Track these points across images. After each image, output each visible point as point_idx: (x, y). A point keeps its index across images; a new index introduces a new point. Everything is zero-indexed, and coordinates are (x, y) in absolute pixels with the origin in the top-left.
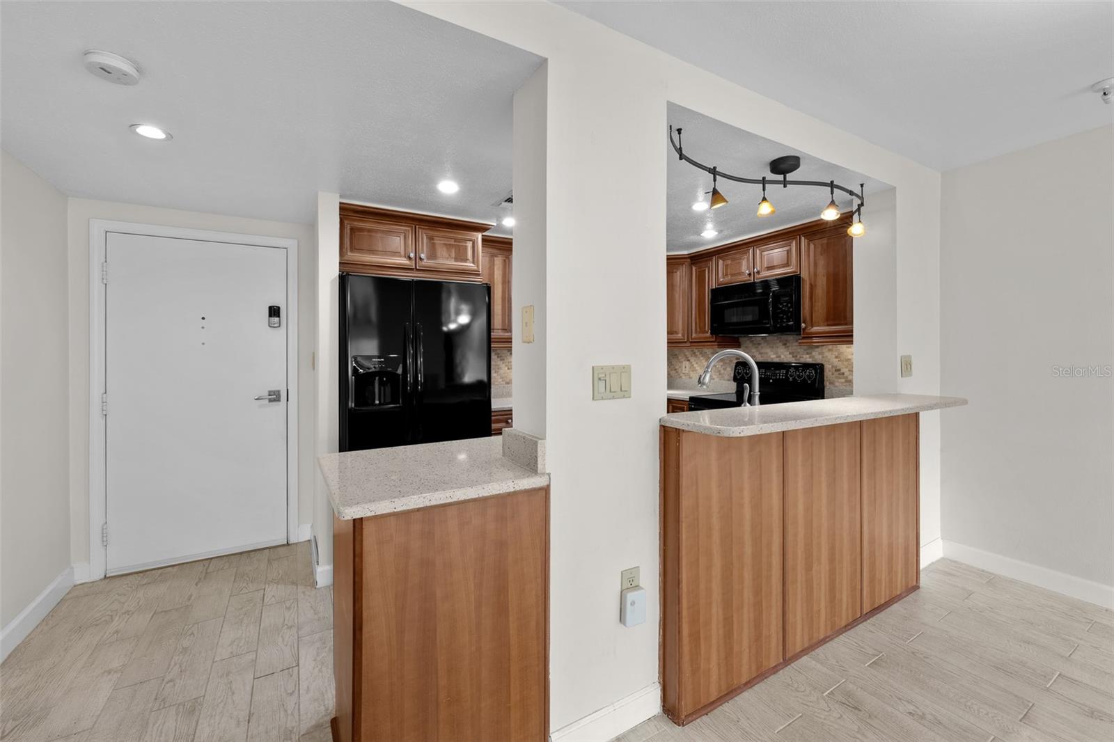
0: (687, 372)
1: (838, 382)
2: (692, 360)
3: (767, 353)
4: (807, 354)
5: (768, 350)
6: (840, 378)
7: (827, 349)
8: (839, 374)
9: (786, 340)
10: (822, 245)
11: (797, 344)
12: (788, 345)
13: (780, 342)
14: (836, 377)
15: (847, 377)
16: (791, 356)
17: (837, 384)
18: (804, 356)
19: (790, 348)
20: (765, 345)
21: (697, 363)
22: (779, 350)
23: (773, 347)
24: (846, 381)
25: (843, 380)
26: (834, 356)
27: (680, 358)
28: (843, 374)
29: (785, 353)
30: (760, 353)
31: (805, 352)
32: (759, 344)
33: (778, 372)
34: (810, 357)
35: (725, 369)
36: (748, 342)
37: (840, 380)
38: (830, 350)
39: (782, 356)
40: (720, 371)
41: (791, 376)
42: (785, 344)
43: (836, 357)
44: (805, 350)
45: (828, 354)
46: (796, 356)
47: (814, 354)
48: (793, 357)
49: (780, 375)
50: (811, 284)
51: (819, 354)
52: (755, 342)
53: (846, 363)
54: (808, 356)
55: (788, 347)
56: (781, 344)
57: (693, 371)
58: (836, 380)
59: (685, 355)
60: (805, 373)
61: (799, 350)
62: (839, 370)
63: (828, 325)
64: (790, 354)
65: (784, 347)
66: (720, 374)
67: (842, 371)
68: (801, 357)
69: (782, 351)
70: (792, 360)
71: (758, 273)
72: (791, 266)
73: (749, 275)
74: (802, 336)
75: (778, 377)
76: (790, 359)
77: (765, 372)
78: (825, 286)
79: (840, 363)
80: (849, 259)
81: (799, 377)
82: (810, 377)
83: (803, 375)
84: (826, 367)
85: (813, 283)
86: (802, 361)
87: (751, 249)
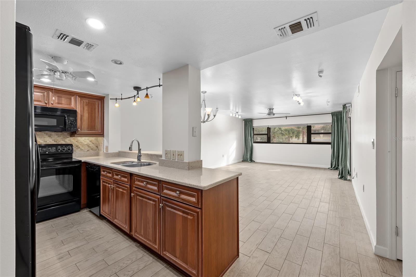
1: (77, 150)
4: (63, 140)
6: (78, 149)
7: (72, 139)
8: (78, 148)
9: (50, 135)
11: (57, 136)
12: (51, 136)
13: (46, 135)
14: (76, 149)
15: (81, 148)
16: (54, 141)
17: (77, 151)
18: (61, 141)
19: (53, 138)
22: (46, 139)
23: (41, 137)
24: (81, 150)
25: (80, 150)
26: (75, 141)
28: (80, 147)
31: (62, 140)
33: (49, 148)
34: (64, 142)
37: (78, 150)
38: (73, 139)
39: (48, 142)
41: (59, 150)
42: (50, 136)
43: (76, 141)
44: (61, 139)
46: (57, 141)
47: (66, 140)
48: (55, 142)
49: (52, 150)
51: (69, 140)
53: (81, 144)
54: (63, 141)
56: (47, 136)
58: (76, 150)
62: (78, 146)
63: (88, 131)
65: (49, 137)
68: (59, 142)
69: (48, 139)
70: (55, 143)
71: (52, 104)
72: (72, 106)
73: (46, 104)
74: (77, 133)
75: (51, 151)
76: (53, 143)
77: (42, 149)
78: (87, 117)
79: (78, 143)
80: (97, 110)
81: (64, 150)
82: (69, 150)
83: (66, 149)
84: (74, 145)
85: (82, 115)
86: (60, 143)
87: (47, 92)
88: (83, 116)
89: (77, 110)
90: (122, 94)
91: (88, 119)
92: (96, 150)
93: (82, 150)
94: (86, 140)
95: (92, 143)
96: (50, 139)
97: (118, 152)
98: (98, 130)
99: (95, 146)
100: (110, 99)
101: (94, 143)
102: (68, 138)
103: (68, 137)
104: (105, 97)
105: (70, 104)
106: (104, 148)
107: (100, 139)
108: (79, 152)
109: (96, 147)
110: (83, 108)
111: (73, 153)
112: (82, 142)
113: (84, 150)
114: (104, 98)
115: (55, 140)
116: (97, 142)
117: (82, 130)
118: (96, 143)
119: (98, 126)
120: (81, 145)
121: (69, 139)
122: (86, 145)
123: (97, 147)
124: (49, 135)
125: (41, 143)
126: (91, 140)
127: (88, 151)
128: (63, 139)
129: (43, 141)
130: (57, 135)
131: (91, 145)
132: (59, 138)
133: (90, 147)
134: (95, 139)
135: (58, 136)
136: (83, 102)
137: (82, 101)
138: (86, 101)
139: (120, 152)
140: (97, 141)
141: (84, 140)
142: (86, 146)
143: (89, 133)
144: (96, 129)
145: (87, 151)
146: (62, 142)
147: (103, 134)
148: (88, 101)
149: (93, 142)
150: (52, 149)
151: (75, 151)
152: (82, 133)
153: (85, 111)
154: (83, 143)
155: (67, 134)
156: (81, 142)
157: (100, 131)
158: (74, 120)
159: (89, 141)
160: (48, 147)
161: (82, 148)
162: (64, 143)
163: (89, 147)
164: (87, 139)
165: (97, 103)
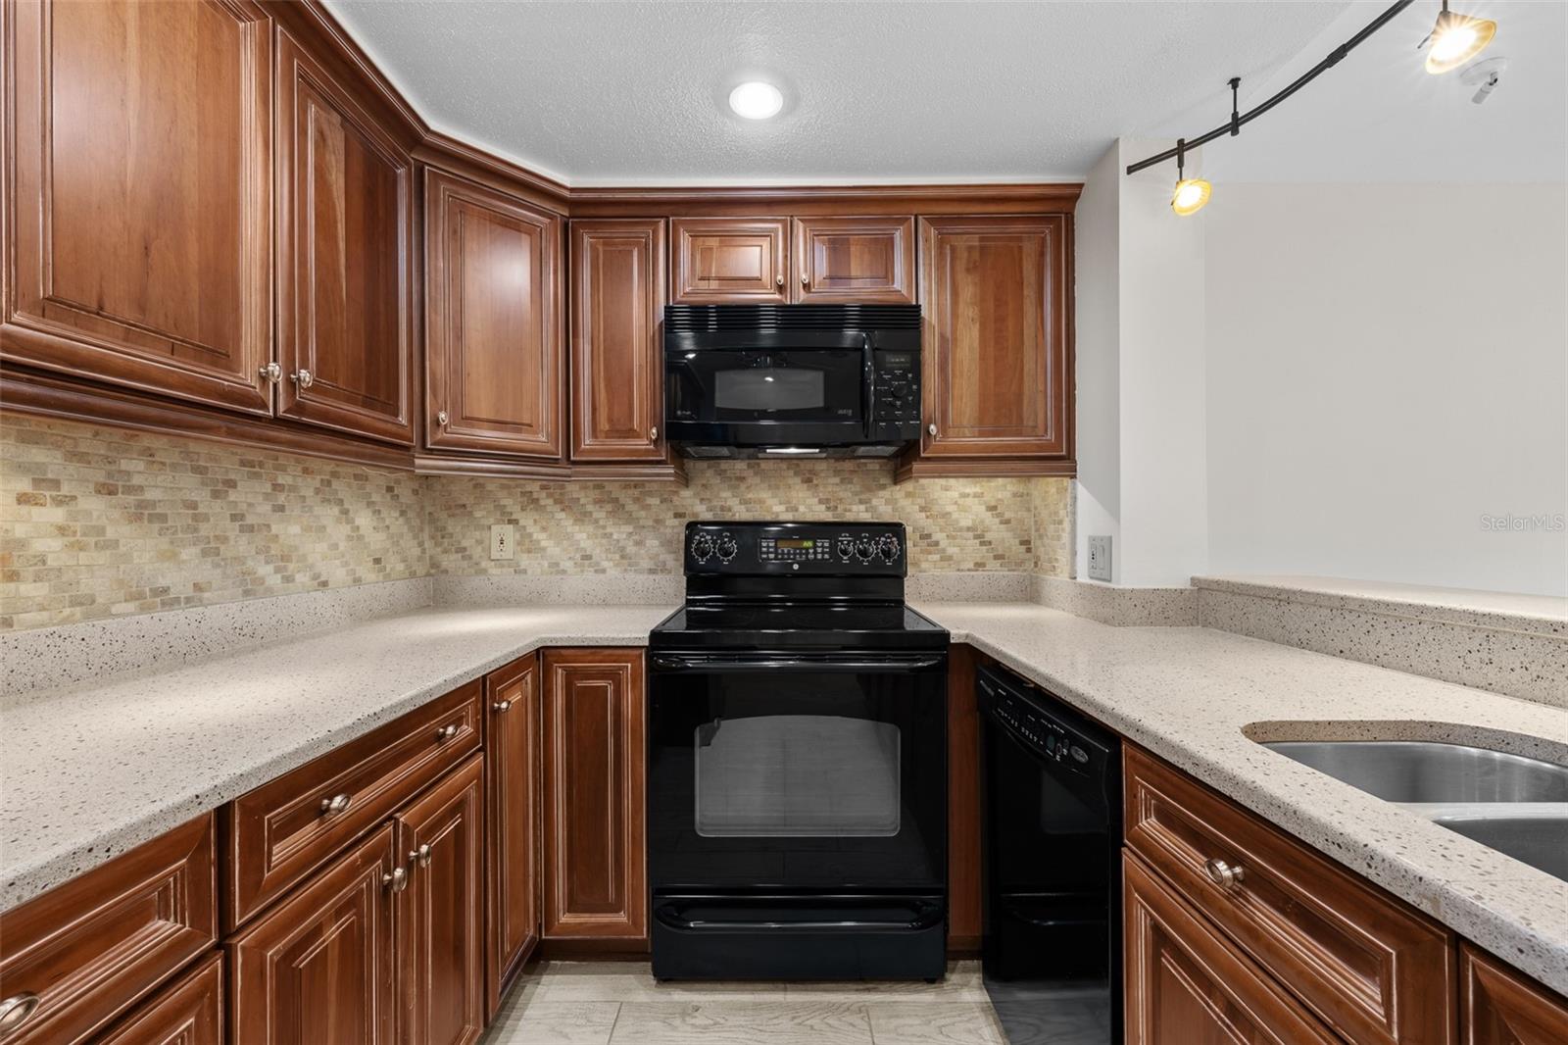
0: (508, 553)
1: (927, 560)
2: (527, 520)
3: (761, 502)
4: (861, 502)
5: (765, 495)
6: (930, 553)
7: (903, 493)
8: (928, 545)
9: (810, 471)
10: (970, 249)
11: (837, 480)
12: (815, 482)
13: (796, 474)
14: (922, 552)
15: (944, 550)
16: (823, 507)
17: (924, 565)
18: (855, 508)
19: (821, 488)
20: (757, 480)
21: (544, 529)
22: (794, 494)
23: (778, 487)
24: (942, 559)
25: (936, 557)
27: (478, 514)
28: (937, 544)
29: (809, 501)
30: (744, 502)
31: (857, 499)
32: (742, 479)
34: (866, 510)
35: (639, 543)
36: (710, 473)
37: (930, 557)
38: (908, 495)
39: (802, 509)
40: (623, 549)
41: (845, 552)
42: (809, 481)
43: (922, 509)
44: (856, 494)
45: (904, 502)
46: (836, 508)
47: (875, 502)
48: (828, 509)
49: (815, 553)
50: (942, 337)
51: (887, 502)
52: (728, 474)
53: (941, 521)
54: (862, 507)
55: (817, 485)
56: (798, 480)
57: (529, 551)
58: (922, 557)
59: (501, 509)
60: (877, 543)
61: (841, 494)
62: (929, 536)
63: (981, 433)
64: (821, 502)
65: (805, 485)
66: (623, 557)
67: (935, 537)
68: (845, 510)
69: (800, 495)
70: (827, 516)
71: (807, 287)
72: (897, 286)
73: (781, 289)
74: (922, 455)
75: (811, 557)
76: (821, 514)
77: (776, 547)
78: (976, 344)
79: (930, 521)
80: (1029, 293)
81: (864, 553)
82: (887, 554)
83: (872, 549)
84: (909, 530)
85: (949, 334)
86: (849, 517)
87: (784, 222)
88: (955, 340)
89: (921, 302)
90: (1234, 83)
91: (983, 358)
92: (1021, 563)
93: (950, 558)
94: (969, 501)
95: (997, 520)
96: (809, 493)
97: (1188, 586)
98: (1040, 430)
99: (1017, 541)
100: (1131, 170)
101: (1007, 522)
102: (883, 487)
103: (883, 481)
104: (1080, 186)
105: (888, 275)
106: (1074, 553)
107: (1048, 487)
108: (937, 572)
109: (1024, 547)
110: (955, 294)
111: (906, 574)
112: (949, 513)
113: (959, 562)
114: (1077, 196)
115: (828, 501)
116: (1025, 514)
117: (951, 432)
118: (1021, 521)
119: (1040, 397)
120: (941, 531)
121: (886, 494)
122: (969, 529)
123: (1026, 543)
124: (808, 475)
125: (777, 514)
126: (993, 504)
127: (979, 565)
128: (862, 492)
129: (782, 508)
130: (837, 472)
131: (997, 533)
132: (846, 490)
133: (990, 543)
134: (1015, 495)
135: (842, 481)
136: (953, 250)
137: (948, 247)
138: (967, 239)
139: (1203, 588)
140: (1029, 510)
141: (961, 501)
142: (971, 534)
143: (986, 448)
144: (1028, 422)
145: (971, 566)
146: (859, 512)
147: (1070, 457)
148: (982, 239)
149: (1007, 515)
150: (815, 547)
151: (916, 564)
152: (946, 449)
153: (961, 305)
154: (955, 516)
155: (877, 467)
156: (946, 515)
157: (1051, 436)
158: (906, 371)
159: (983, 508)
160: (803, 539)
161: (951, 550)
162: (865, 516)
163: (982, 544)
164: (976, 496)
165: (1029, 248)
